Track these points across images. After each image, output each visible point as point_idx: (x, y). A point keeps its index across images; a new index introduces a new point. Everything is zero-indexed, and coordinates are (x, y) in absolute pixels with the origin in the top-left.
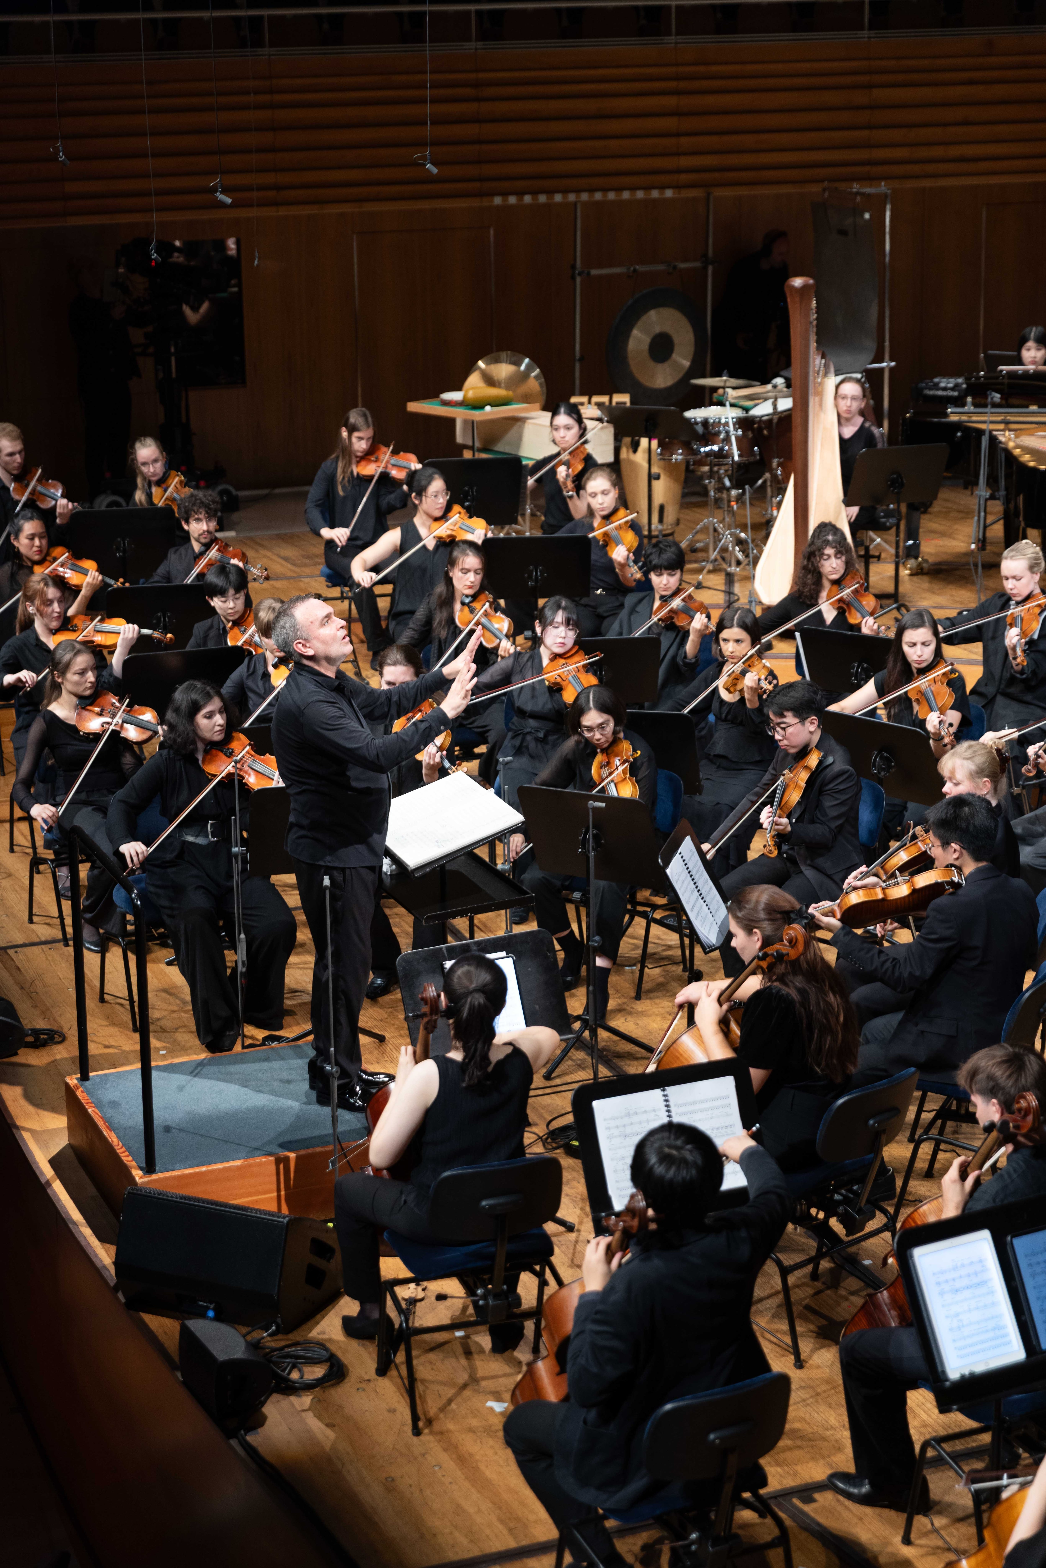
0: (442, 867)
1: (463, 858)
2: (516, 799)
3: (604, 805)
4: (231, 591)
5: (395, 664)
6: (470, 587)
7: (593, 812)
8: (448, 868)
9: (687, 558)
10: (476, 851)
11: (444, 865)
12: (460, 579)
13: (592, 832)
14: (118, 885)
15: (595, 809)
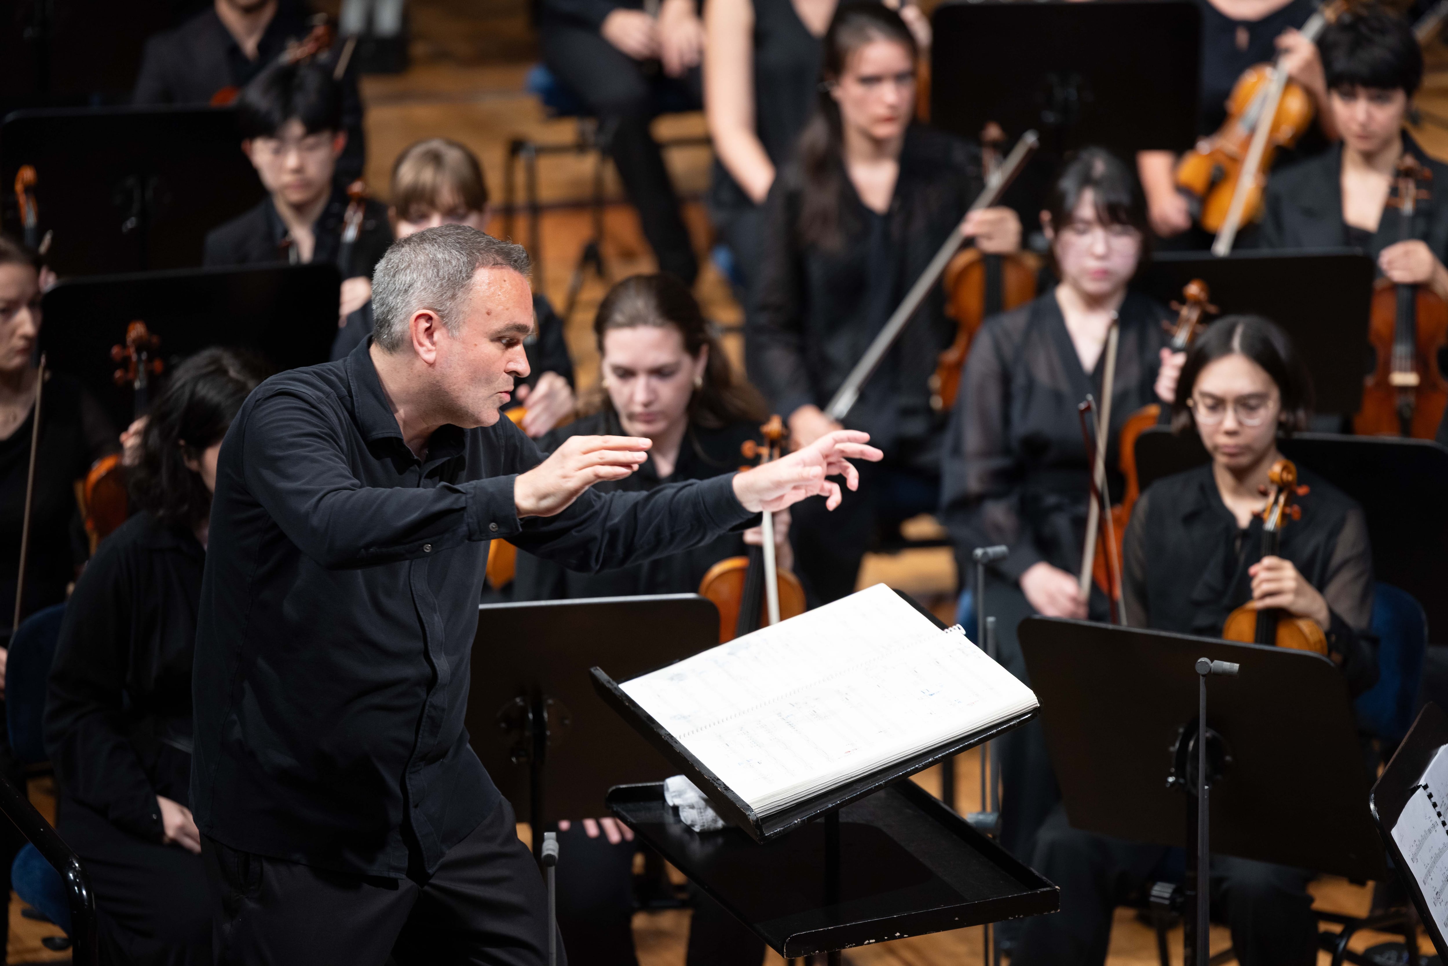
0: (832, 814)
1: (882, 794)
2: (1013, 647)
3: (1236, 666)
4: (295, 129)
5: (632, 323)
6: (889, 120)
7: (1206, 683)
8: (844, 817)
9: (1428, 59)
10: (915, 779)
11: (835, 810)
12: (861, 103)
13: (1204, 733)
14: (30, 846)
15: (1214, 676)
